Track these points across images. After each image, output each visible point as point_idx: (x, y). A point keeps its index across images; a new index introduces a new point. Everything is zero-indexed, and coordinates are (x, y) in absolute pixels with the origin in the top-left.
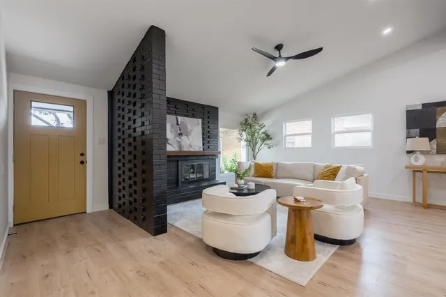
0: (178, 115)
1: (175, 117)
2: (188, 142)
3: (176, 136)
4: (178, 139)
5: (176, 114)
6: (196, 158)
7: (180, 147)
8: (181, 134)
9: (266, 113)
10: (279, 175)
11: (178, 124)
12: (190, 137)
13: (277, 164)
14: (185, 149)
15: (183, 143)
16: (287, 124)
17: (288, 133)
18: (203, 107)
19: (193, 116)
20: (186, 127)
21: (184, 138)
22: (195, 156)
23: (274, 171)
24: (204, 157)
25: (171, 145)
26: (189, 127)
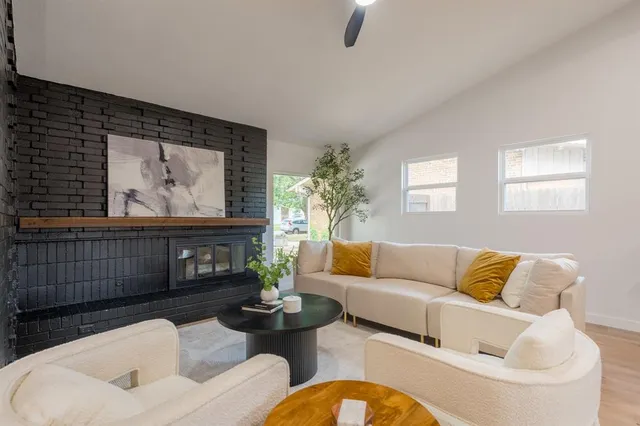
0: (165, 139)
1: (157, 144)
2: (189, 200)
3: (156, 187)
4: (162, 191)
5: (160, 137)
6: (211, 232)
7: (168, 209)
8: (170, 182)
9: (369, 146)
10: (383, 270)
11: (162, 158)
12: (194, 189)
13: (380, 246)
14: (181, 214)
15: (175, 201)
16: (410, 166)
17: (410, 184)
18: (230, 127)
19: (206, 145)
20: (184, 167)
21: (178, 190)
22: (209, 227)
23: (373, 263)
24: (233, 231)
25: (142, 203)
26: (193, 168)
